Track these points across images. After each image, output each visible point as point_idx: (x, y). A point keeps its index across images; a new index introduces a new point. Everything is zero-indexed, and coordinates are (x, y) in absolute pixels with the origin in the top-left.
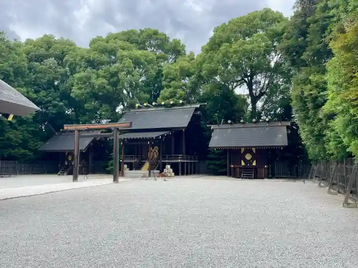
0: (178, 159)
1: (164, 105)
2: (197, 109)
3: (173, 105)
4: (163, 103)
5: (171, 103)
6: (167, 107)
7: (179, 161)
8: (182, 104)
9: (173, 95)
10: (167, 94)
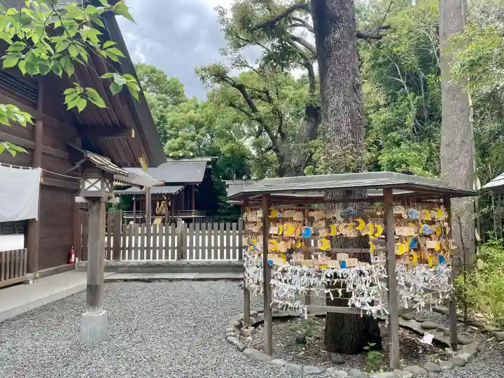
0: (191, 215)
1: (172, 157)
2: (208, 163)
3: (183, 157)
4: (171, 155)
5: (181, 155)
6: (175, 159)
7: (193, 216)
8: (193, 157)
9: (182, 146)
10: (176, 145)
